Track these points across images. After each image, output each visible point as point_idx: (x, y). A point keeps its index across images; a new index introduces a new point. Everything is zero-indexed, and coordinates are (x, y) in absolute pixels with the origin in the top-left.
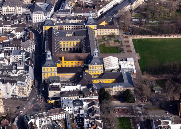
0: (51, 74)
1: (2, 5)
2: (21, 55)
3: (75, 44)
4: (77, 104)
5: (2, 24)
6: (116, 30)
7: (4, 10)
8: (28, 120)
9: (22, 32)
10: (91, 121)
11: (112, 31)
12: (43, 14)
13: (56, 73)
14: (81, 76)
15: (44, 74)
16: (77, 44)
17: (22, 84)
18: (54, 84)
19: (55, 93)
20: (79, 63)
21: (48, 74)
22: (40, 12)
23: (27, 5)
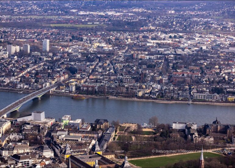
5: (31, 157)
6: (112, 155)
7: (15, 153)
9: (49, 161)
11: (110, 156)
12: (50, 152)
22: (49, 150)
23: (33, 147)
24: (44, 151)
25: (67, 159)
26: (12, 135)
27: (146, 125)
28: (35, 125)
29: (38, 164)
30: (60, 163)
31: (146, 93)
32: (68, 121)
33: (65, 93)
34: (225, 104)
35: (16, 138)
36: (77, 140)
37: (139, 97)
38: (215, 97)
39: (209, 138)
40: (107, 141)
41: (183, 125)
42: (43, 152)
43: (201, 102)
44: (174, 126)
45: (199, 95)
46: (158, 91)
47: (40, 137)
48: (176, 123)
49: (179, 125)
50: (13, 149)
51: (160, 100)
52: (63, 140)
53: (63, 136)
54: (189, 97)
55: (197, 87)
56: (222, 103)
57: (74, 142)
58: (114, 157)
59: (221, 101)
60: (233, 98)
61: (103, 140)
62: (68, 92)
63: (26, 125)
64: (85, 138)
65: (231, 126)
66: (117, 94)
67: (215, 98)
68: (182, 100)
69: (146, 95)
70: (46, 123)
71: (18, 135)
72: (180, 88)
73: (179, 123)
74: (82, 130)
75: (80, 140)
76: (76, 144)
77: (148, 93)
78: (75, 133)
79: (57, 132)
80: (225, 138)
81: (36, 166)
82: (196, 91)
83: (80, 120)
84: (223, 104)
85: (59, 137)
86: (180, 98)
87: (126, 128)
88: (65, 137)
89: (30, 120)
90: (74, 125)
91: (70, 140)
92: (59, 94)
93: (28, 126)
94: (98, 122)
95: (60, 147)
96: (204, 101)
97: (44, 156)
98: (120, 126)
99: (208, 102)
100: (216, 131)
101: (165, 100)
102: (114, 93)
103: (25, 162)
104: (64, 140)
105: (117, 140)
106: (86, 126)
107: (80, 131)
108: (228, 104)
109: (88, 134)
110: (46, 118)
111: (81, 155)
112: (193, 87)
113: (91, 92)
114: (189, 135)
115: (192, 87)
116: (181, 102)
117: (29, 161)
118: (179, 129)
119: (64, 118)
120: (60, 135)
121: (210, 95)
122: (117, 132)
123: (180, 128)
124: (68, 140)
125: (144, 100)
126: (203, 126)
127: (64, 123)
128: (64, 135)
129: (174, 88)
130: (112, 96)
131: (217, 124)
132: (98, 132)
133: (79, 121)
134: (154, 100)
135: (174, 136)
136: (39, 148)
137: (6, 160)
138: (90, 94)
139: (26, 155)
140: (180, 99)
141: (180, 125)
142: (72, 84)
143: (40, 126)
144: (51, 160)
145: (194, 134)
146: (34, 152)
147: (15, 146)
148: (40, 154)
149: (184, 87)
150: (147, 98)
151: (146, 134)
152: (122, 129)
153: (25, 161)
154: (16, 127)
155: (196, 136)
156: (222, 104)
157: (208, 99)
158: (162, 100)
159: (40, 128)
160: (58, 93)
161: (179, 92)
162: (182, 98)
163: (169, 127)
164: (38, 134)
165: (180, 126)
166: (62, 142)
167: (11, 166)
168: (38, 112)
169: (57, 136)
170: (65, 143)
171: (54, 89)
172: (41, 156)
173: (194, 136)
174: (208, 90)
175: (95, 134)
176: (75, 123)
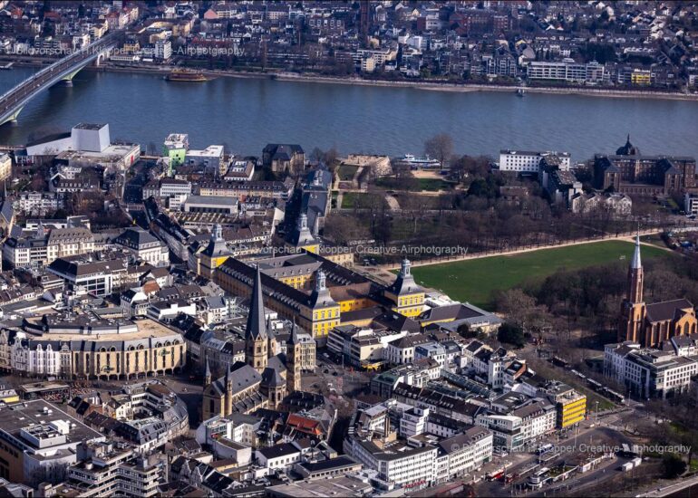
0: (330, 324)
1: (46, 242)
2: (227, 307)
3: (302, 284)
4: (451, 348)
5: (108, 267)
6: (347, 256)
7: (51, 254)
8: (392, 381)
9: (166, 277)
10: (508, 365)
11: (339, 259)
12: (160, 248)
13: (339, 320)
14: (396, 317)
15: (316, 326)
16: (305, 283)
17: (305, 340)
18: (362, 333)
19: (372, 349)
20: (357, 303)
21: (323, 325)
22: (154, 244)
23: (105, 236)
24: (141, 246)
25: (217, 269)
26: (27, 198)
27: (413, 159)
28: (85, 165)
29: (138, 289)
30: (202, 284)
31: (387, 63)
32: (182, 153)
33: (142, 66)
34: (625, 92)
35: (40, 209)
36: (227, 211)
37: (367, 72)
38: (595, 72)
39: (618, 199)
40: (320, 211)
41: (531, 159)
42: (137, 249)
43: (554, 86)
44: (505, 163)
45: (545, 67)
46: (420, 56)
47: (112, 202)
48: (509, 153)
49: (518, 159)
50: (46, 241)
51: (431, 82)
52: (183, 209)
53: (183, 198)
54: (515, 72)
55: (533, 42)
56: (617, 89)
57: (217, 216)
58: (352, 260)
59: (613, 84)
60: (646, 76)
61: (309, 209)
62: (151, 60)
63: (62, 167)
64: (250, 202)
65: (673, 161)
66: (300, 67)
67: (594, 76)
68: (496, 82)
69: (389, 68)
70: (116, 159)
71: (43, 197)
72: (484, 45)
73: (520, 153)
74: (235, 178)
75: (234, 209)
76: (225, 222)
77: (393, 62)
78: (215, 187)
79: (160, 187)
80: (660, 197)
81: (134, 293)
82: (533, 56)
83: (220, 148)
84: (622, 94)
85: (171, 202)
86: (491, 77)
87: (360, 170)
88: (188, 201)
89: (67, 149)
90: (202, 163)
91: (204, 210)
92: (123, 67)
93: (66, 168)
94: (272, 152)
95: (185, 234)
96: (563, 84)
97: (146, 264)
98: (343, 164)
99: (575, 87)
100: (629, 177)
101: (446, 82)
102: (289, 63)
103: (91, 282)
104: (187, 209)
105: (343, 206)
106: (242, 166)
107: (230, 182)
108: (636, 92)
109: (256, 189)
110: (113, 143)
111: (254, 255)
112: (522, 41)
113: (221, 60)
114: (557, 191)
115: (519, 43)
116: (496, 87)
117: (103, 280)
118: (518, 170)
119: (171, 143)
120: (173, 197)
121: (579, 68)
122: (337, 183)
123: (522, 170)
124: (199, 209)
125: (384, 83)
126: (590, 161)
127: (171, 159)
128: (184, 194)
129: (463, 46)
130: (286, 70)
131: (632, 157)
132: (285, 184)
133: (216, 151)
134: (414, 81)
135: (512, 194)
136: (123, 237)
137: (34, 279)
138: (218, 68)
139: (91, 260)
140: (491, 80)
141: (522, 159)
142: (158, 35)
143: (102, 169)
144: (171, 273)
145: (571, 186)
146: (115, 250)
147: (50, 232)
148: (133, 256)
149: (494, 43)
150: (392, 76)
151: (425, 189)
152: (348, 172)
153: (92, 278)
154: (26, 172)
155: (578, 194)
156: (618, 94)
157: (572, 80)
158: (438, 82)
159: (105, 175)
160: (122, 64)
161: (485, 57)
162: (495, 76)
163: (490, 166)
164: (106, 194)
165: (522, 163)
166: (182, 217)
167: (54, 297)
168: (90, 127)
169: (162, 198)
170: (191, 220)
171: (105, 53)
172: (139, 263)
173: (571, 192)
174: (567, 52)
175: (277, 190)
176: (207, 158)
